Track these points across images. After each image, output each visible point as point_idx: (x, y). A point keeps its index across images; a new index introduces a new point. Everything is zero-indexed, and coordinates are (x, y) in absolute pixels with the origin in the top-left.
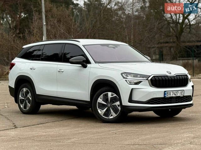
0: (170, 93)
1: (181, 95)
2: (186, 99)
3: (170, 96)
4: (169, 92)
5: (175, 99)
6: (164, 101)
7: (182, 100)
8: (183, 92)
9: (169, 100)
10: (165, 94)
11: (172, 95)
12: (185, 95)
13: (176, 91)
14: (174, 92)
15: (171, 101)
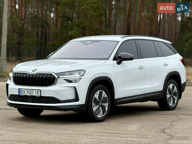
0: (24, 92)
1: (37, 95)
2: (46, 101)
3: (24, 94)
4: (23, 90)
5: (31, 98)
6: (20, 99)
7: (40, 100)
8: (39, 92)
9: (25, 98)
10: (19, 92)
11: (26, 93)
12: (42, 95)
13: (30, 90)
14: (28, 90)
15: (27, 100)
